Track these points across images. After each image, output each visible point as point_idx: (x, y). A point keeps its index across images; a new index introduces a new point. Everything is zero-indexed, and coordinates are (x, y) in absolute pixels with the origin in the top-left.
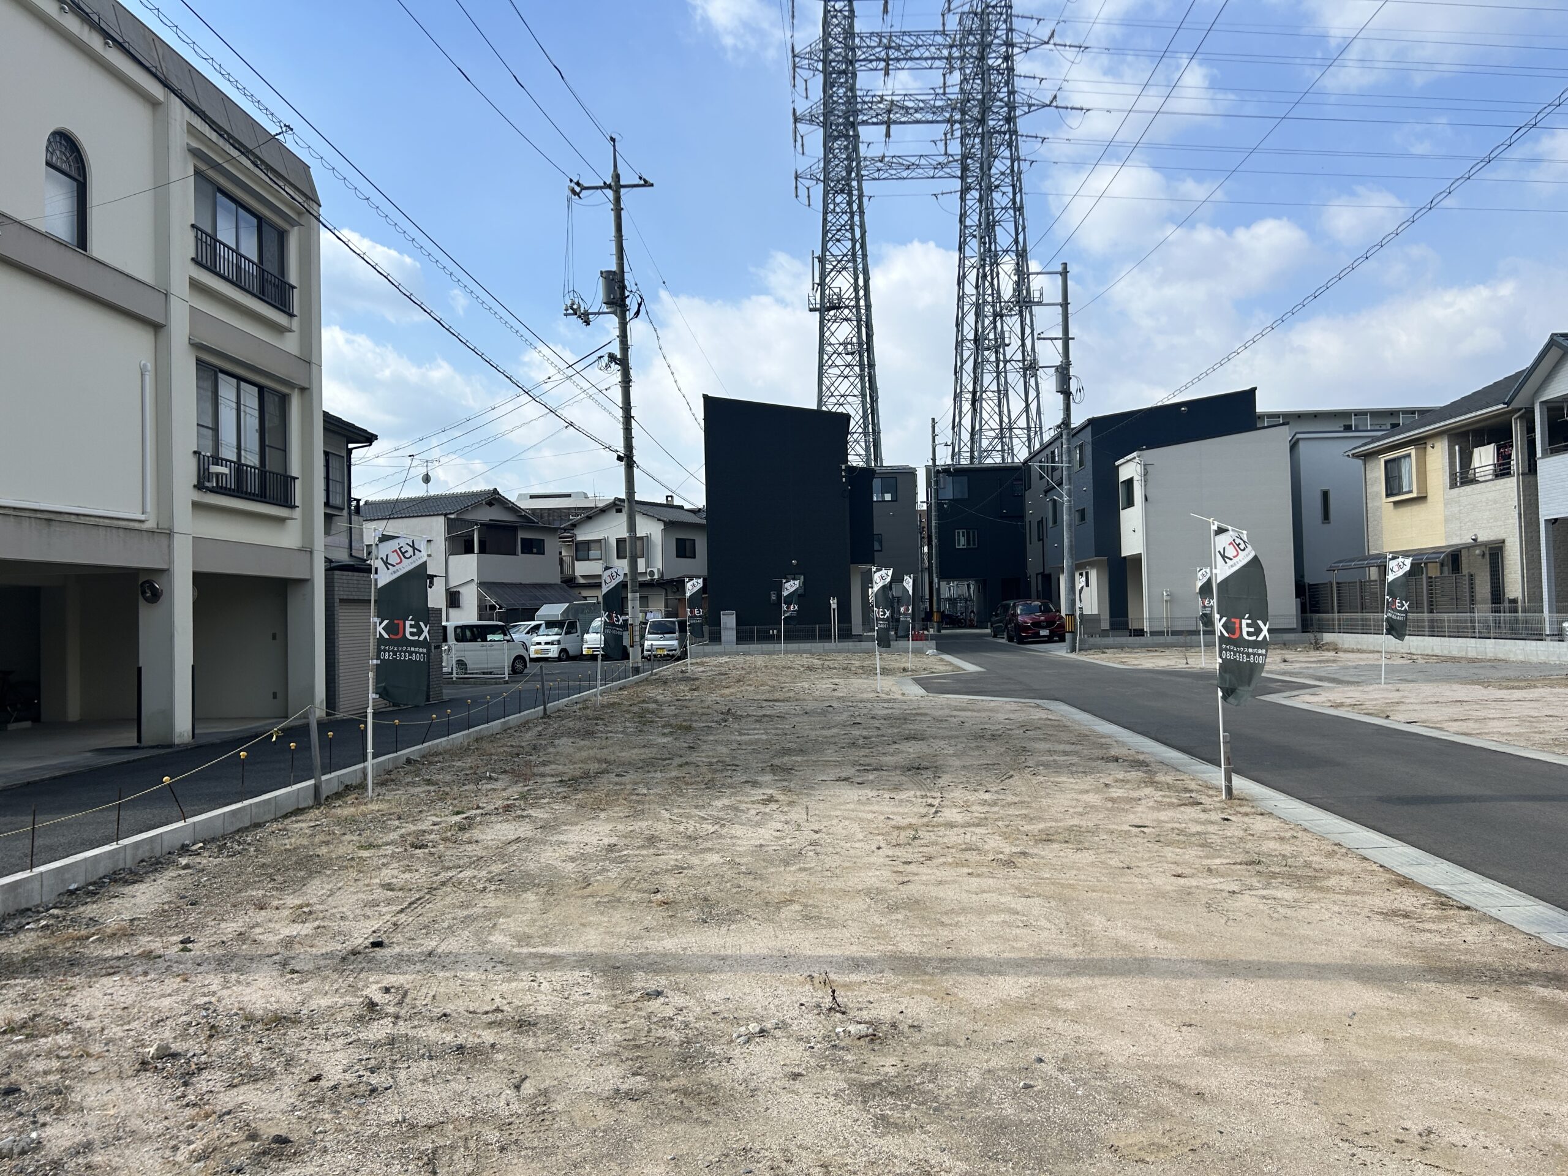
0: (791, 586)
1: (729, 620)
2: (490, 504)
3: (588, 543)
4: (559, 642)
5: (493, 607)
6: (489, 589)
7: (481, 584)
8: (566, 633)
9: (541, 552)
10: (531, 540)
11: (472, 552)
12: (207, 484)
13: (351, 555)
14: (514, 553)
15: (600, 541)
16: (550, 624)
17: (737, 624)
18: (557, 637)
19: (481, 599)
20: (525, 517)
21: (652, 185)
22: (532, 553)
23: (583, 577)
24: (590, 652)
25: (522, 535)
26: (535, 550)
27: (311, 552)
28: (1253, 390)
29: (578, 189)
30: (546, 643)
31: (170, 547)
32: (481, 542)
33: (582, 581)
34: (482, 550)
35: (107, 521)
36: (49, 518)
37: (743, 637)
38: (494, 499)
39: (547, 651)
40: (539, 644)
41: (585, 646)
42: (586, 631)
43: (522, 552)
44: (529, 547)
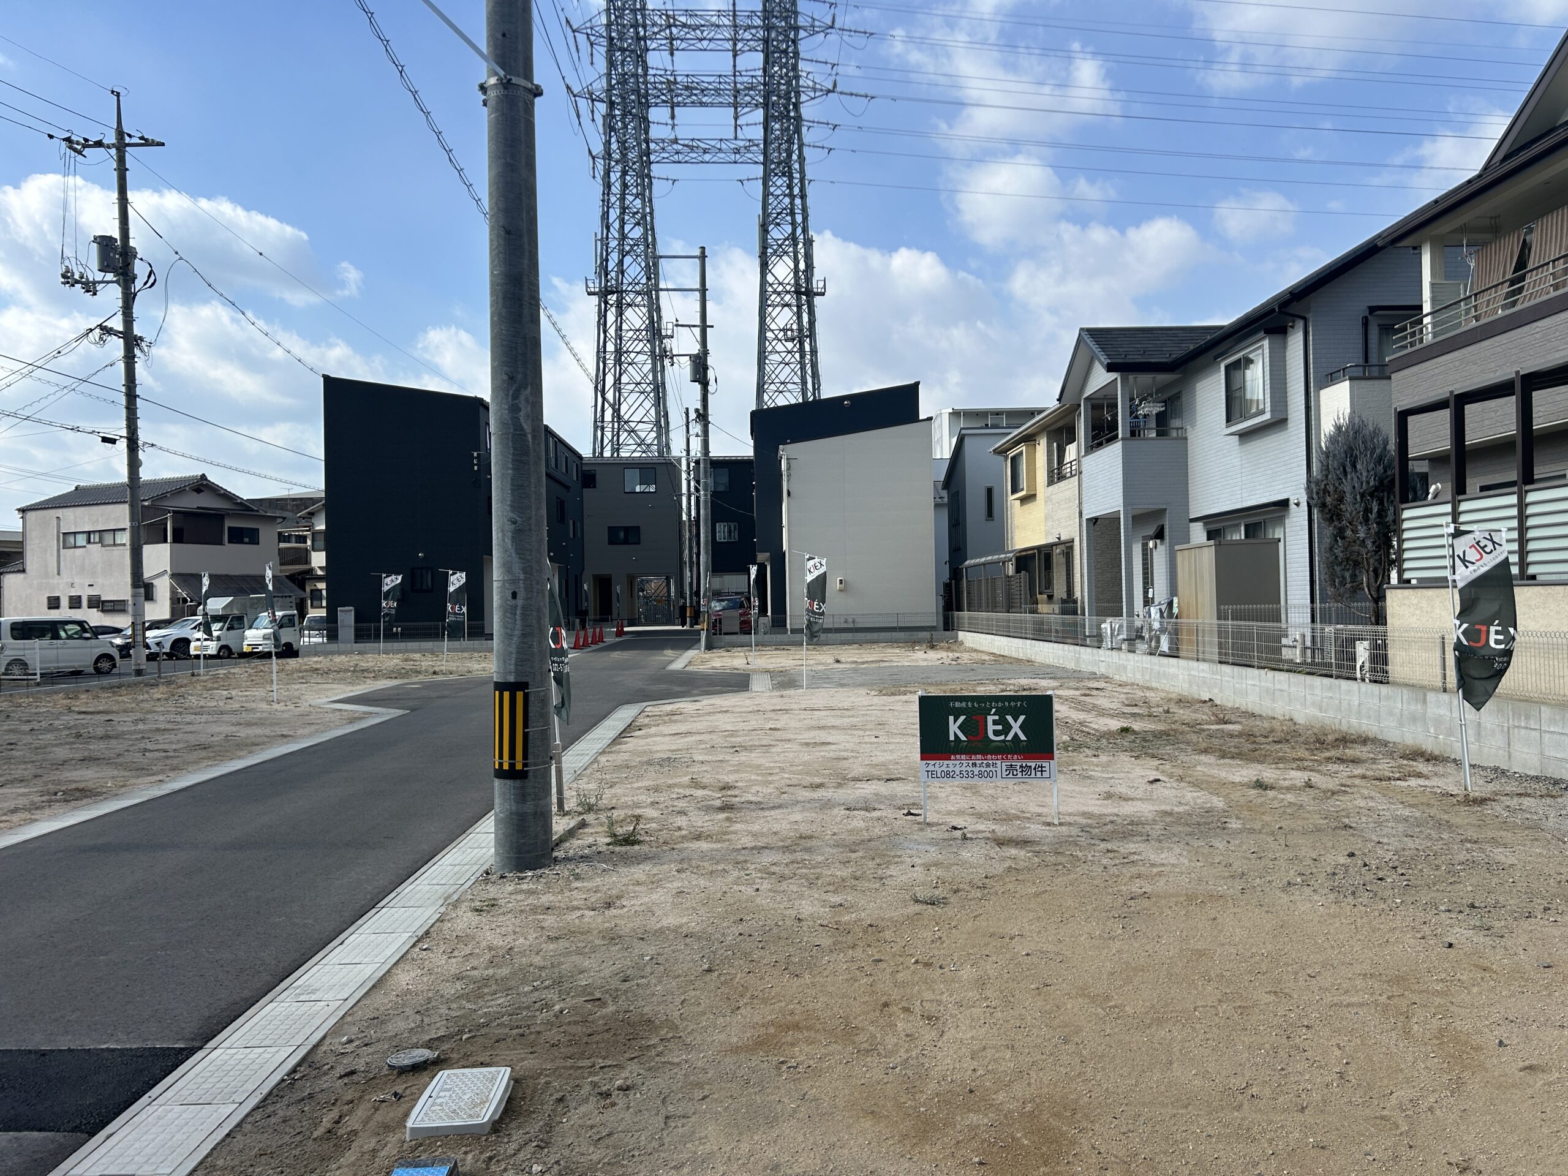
0: (391, 581)
1: (347, 616)
2: (197, 490)
5: (185, 601)
6: (185, 581)
7: (173, 576)
8: (228, 629)
9: (255, 541)
10: (242, 529)
11: (165, 541)
14: (221, 543)
17: (356, 621)
19: (173, 591)
20: (241, 504)
21: (163, 144)
22: (242, 542)
24: (249, 649)
25: (230, 523)
28: (917, 384)
32: (174, 530)
34: (178, 538)
37: (361, 636)
38: (202, 485)
39: (204, 648)
40: (198, 640)
41: (246, 643)
42: (250, 627)
43: (230, 542)
44: (238, 536)
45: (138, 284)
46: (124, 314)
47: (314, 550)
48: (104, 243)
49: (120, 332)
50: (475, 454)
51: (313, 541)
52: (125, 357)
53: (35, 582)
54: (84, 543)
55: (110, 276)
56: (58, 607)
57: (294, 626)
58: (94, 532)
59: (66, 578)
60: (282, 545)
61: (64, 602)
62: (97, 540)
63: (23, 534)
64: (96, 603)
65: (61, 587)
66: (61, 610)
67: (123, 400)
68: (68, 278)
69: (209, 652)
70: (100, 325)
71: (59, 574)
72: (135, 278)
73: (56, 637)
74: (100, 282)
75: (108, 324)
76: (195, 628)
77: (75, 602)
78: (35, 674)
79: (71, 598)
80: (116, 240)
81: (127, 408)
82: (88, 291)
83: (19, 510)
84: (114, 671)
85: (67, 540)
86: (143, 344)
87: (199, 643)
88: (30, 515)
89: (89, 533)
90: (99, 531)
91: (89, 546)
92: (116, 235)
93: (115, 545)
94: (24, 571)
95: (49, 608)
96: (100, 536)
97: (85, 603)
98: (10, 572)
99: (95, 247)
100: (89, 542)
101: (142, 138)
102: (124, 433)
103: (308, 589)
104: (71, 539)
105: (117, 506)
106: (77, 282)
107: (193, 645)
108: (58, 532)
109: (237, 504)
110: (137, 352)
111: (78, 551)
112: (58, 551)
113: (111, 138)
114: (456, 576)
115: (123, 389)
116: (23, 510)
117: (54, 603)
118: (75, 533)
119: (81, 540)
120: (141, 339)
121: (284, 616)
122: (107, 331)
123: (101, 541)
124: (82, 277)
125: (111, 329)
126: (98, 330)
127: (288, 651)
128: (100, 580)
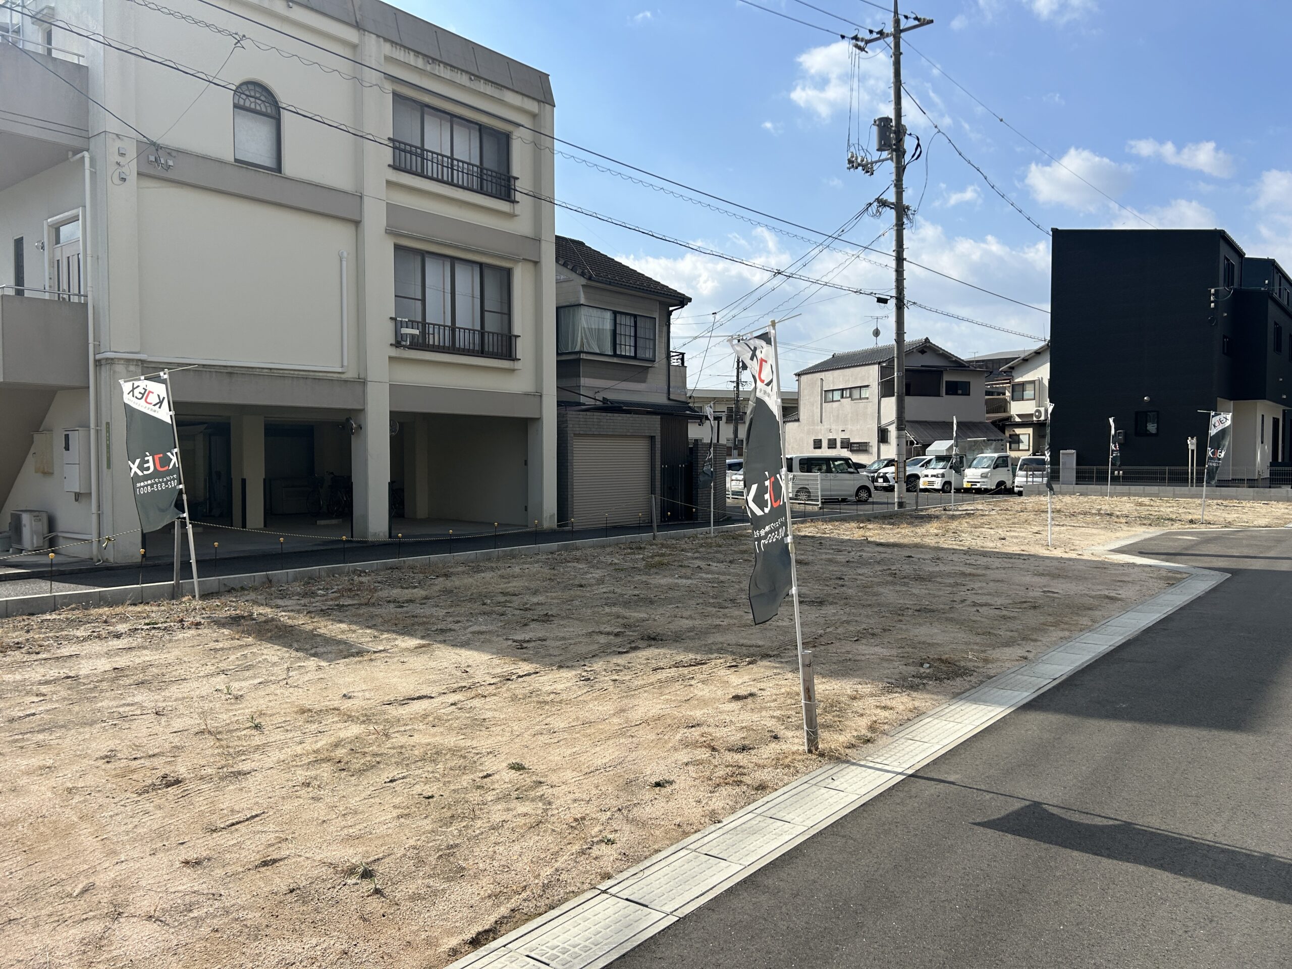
1: (1069, 457)
2: (922, 351)
3: (1023, 385)
4: (943, 476)
5: (912, 443)
8: (951, 468)
9: (967, 393)
10: (956, 382)
11: (893, 395)
12: (404, 343)
13: (669, 399)
14: (938, 395)
15: (1033, 382)
16: (939, 459)
17: (1078, 464)
18: (942, 471)
21: (932, 21)
22: (956, 394)
23: (1019, 416)
24: (969, 486)
25: (946, 378)
26: (960, 392)
27: (541, 396)
29: (862, 44)
30: (932, 476)
31: (364, 392)
33: (1018, 420)
35: (292, 372)
36: (230, 372)
37: (1082, 478)
38: (926, 347)
39: (931, 483)
40: (927, 476)
41: (966, 480)
42: (970, 467)
43: (947, 394)
44: (954, 389)
45: (907, 157)
46: (896, 185)
47: (1013, 399)
48: (883, 124)
49: (892, 204)
50: (1213, 291)
51: (1013, 391)
52: (897, 225)
53: (806, 428)
54: (839, 398)
55: (885, 154)
56: (820, 447)
57: (1007, 466)
58: (846, 389)
59: (826, 425)
60: (987, 397)
61: (825, 444)
62: (848, 395)
63: (798, 393)
64: (847, 444)
65: (823, 432)
66: (822, 449)
67: (893, 264)
68: (852, 163)
69: (936, 487)
70: (877, 199)
71: (821, 422)
72: (904, 152)
73: (829, 471)
74: (876, 162)
75: (884, 197)
76: (923, 466)
77: (832, 444)
78: (817, 500)
79: (829, 440)
80: (891, 120)
81: (897, 271)
82: (867, 172)
83: (796, 375)
84: (871, 500)
85: (827, 395)
86: (909, 212)
87: (926, 479)
88: (804, 378)
89: (842, 390)
90: (850, 388)
91: (842, 400)
92: (892, 116)
93: (860, 398)
94: (798, 420)
95: (815, 448)
96: (848, 392)
97: (839, 444)
98: (790, 421)
99: (875, 129)
100: (842, 397)
101: (916, 19)
102: (893, 293)
103: (1007, 434)
104: (830, 395)
105: (863, 367)
106: (859, 165)
107: (922, 480)
108: (822, 390)
109: (953, 361)
110: (905, 220)
111: (835, 404)
112: (821, 404)
113: (890, 29)
114: (1218, 418)
115: (894, 254)
116: (799, 375)
117: (818, 444)
118: (833, 390)
119: (837, 396)
120: (908, 208)
121: (999, 458)
122: (883, 203)
123: (851, 396)
124: (862, 161)
125: (886, 201)
126: (876, 204)
127: (1003, 490)
128: (849, 427)
